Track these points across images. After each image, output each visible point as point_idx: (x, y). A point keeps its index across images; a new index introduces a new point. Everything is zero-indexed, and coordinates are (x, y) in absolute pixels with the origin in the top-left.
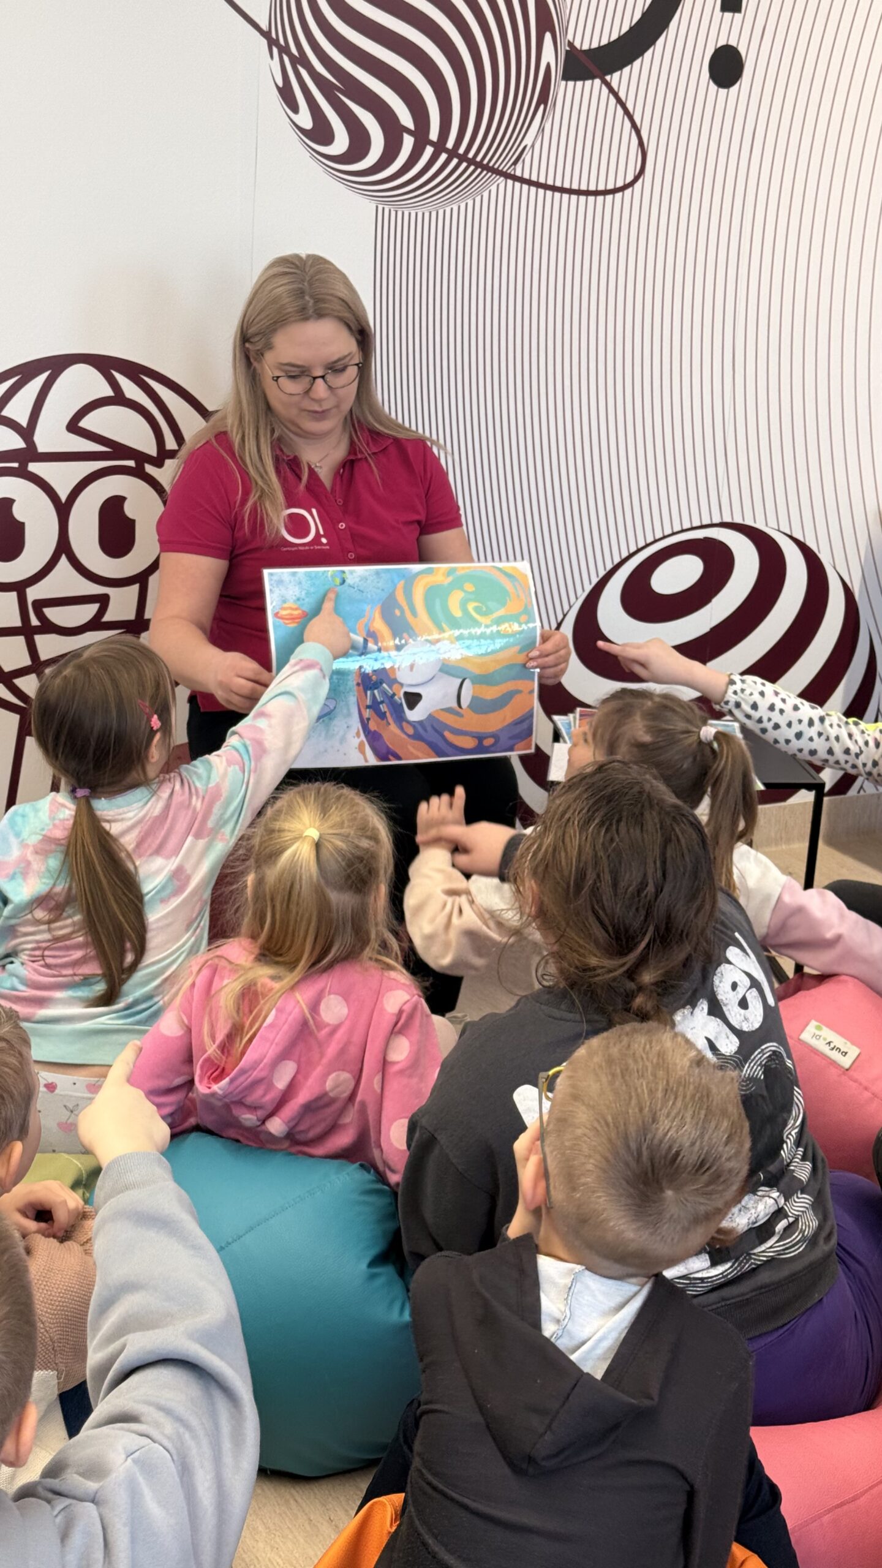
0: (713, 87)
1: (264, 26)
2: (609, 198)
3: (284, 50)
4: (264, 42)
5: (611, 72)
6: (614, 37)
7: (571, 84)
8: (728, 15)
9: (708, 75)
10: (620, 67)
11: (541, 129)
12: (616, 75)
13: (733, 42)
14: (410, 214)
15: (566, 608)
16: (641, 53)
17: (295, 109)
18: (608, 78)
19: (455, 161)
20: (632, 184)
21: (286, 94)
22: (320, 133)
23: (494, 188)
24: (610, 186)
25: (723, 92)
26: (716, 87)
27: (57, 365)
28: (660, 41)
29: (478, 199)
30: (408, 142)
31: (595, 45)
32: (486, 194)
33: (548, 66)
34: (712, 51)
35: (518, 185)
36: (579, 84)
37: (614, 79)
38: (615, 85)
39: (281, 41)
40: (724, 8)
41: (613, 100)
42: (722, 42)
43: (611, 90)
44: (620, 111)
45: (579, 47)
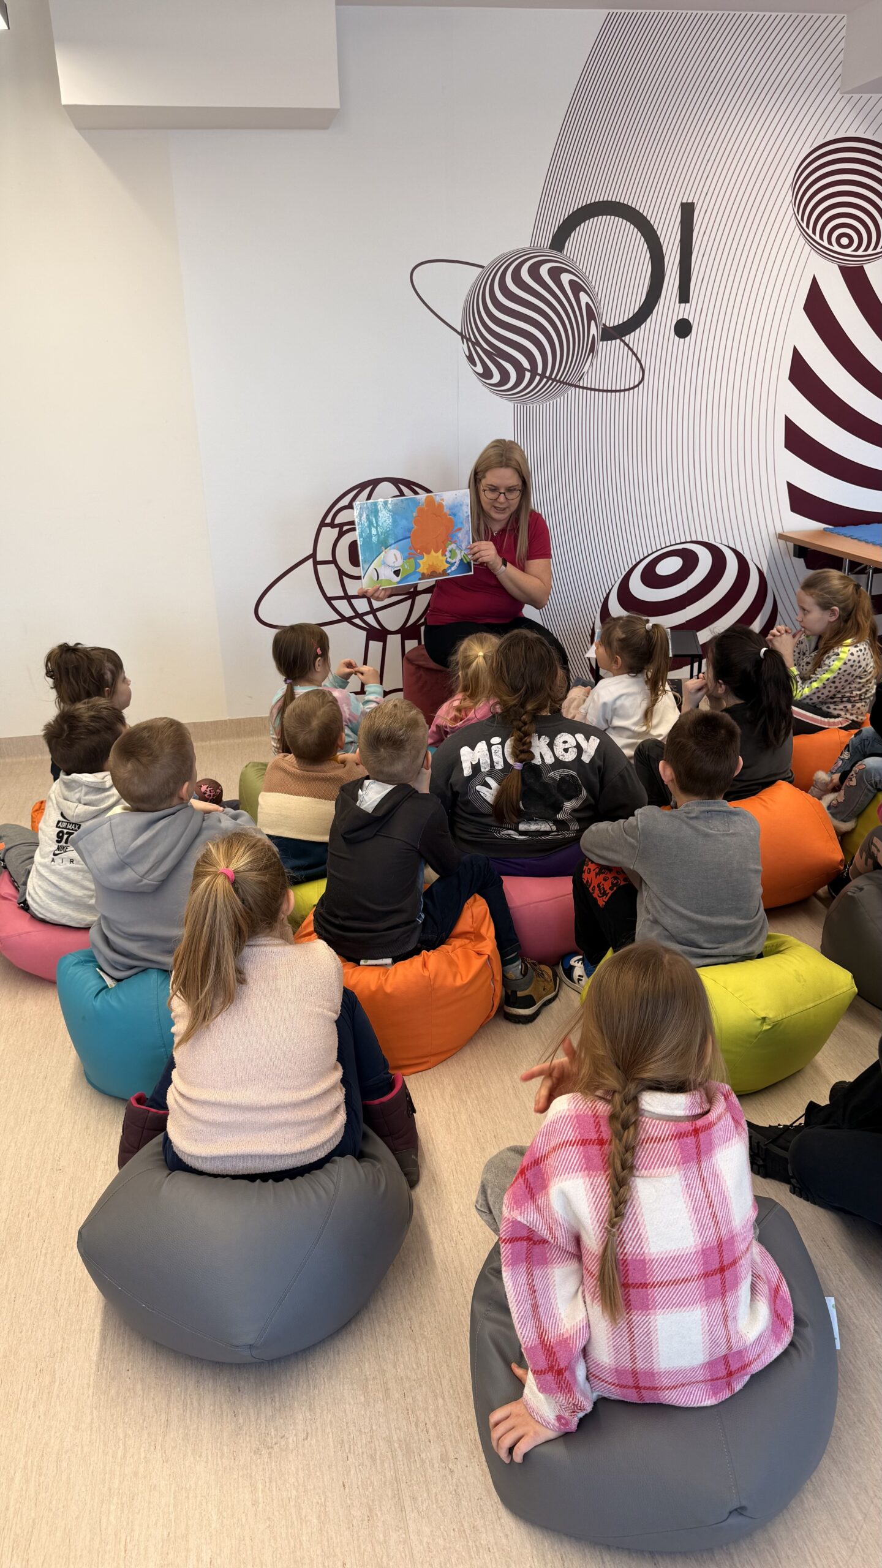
0: (677, 338)
1: (459, 330)
2: (627, 393)
3: (469, 340)
4: (460, 337)
5: (625, 336)
6: (626, 319)
7: (605, 342)
8: (683, 305)
9: (674, 333)
10: (629, 333)
11: (592, 364)
12: (627, 337)
13: (686, 317)
14: (531, 407)
15: (613, 583)
16: (639, 326)
17: (475, 365)
18: (623, 338)
19: (550, 382)
20: (638, 385)
21: (470, 359)
22: (487, 374)
24: (627, 387)
25: (682, 340)
27: (375, 483)
28: (649, 320)
29: (562, 398)
30: (528, 375)
31: (616, 324)
32: (566, 395)
33: (594, 335)
34: (676, 322)
35: (581, 390)
36: (609, 342)
37: (627, 339)
38: (627, 341)
39: (468, 336)
40: (680, 302)
41: (626, 348)
42: (680, 317)
43: (625, 344)
44: (630, 353)
45: (608, 326)
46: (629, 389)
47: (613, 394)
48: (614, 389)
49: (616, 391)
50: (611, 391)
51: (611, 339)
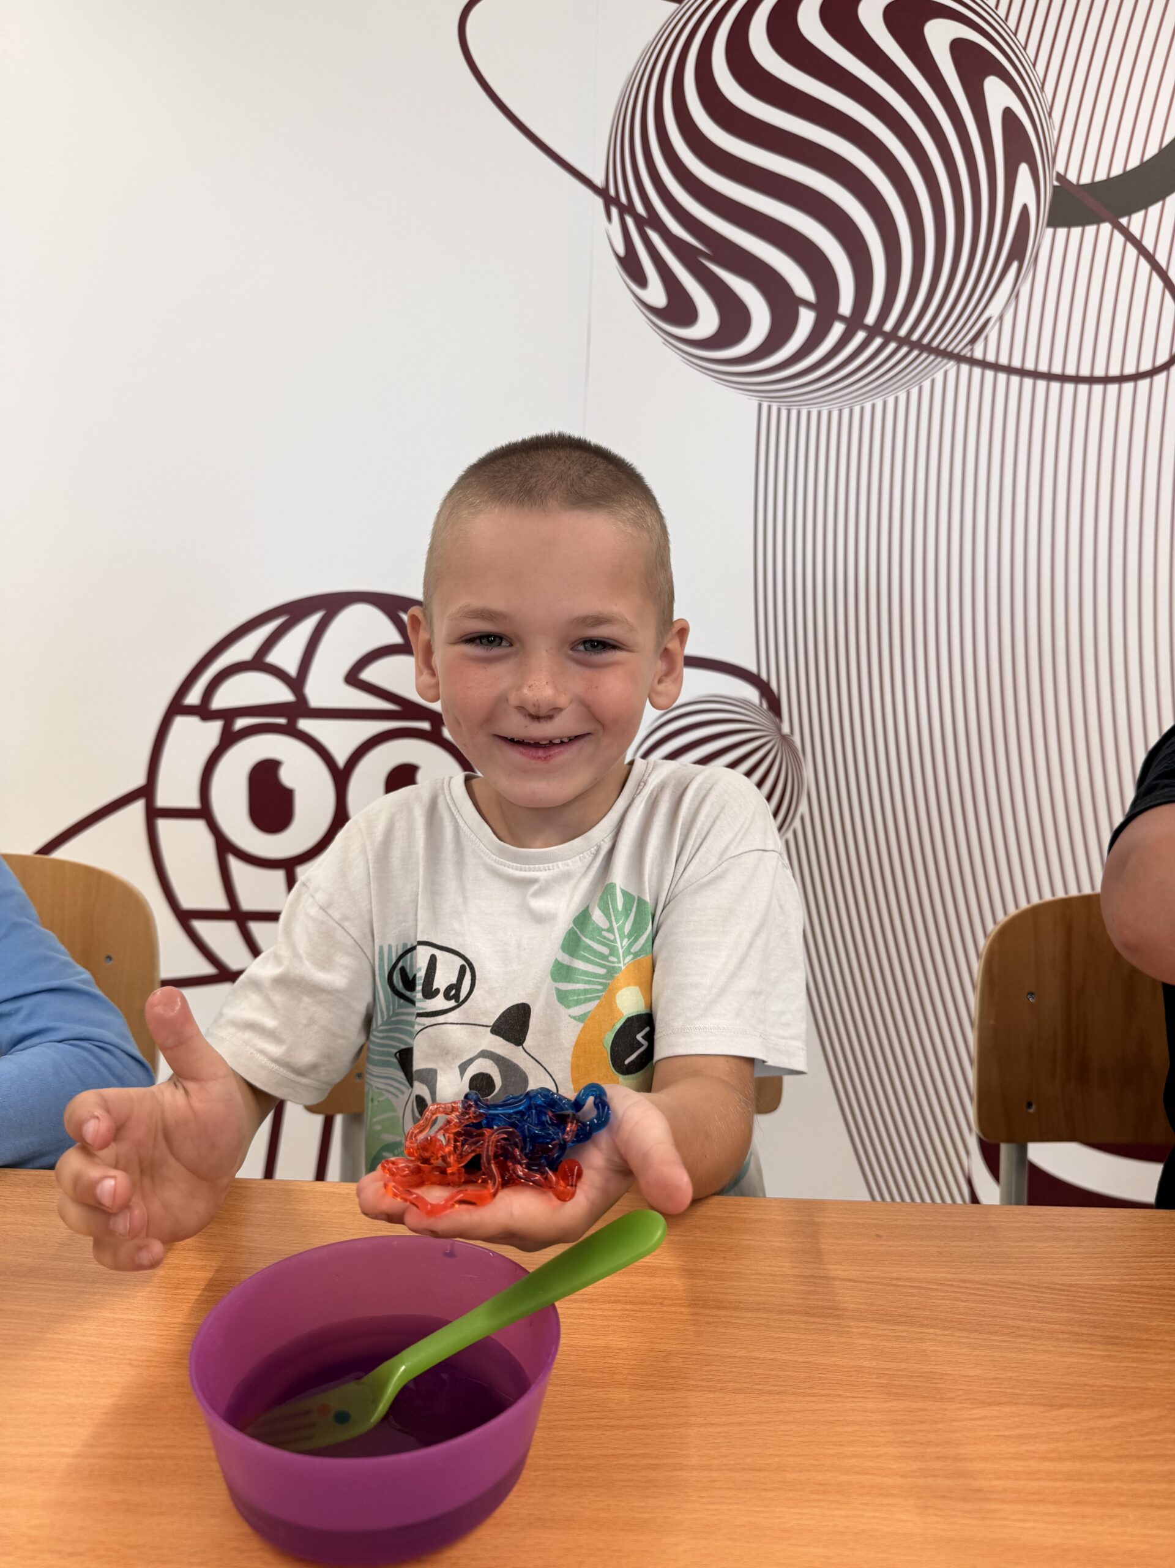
1: (599, 181)
2: (1128, 387)
3: (627, 209)
4: (599, 202)
5: (1129, 212)
6: (1133, 163)
7: (1062, 232)
10: (1145, 205)
11: (1015, 294)
12: (1137, 217)
14: (809, 413)
17: (641, 280)
18: (1124, 221)
19: (878, 341)
21: (630, 265)
22: (678, 311)
23: (939, 376)
24: (1130, 370)
27: (332, 604)
29: (914, 392)
30: (806, 319)
31: (1101, 176)
32: (927, 384)
33: (1025, 209)
35: (977, 371)
36: (1076, 231)
37: (1135, 222)
38: (1135, 230)
39: (623, 199)
41: (1132, 250)
43: (1129, 237)
44: (1144, 267)
45: (1074, 181)
46: (1137, 377)
47: (1083, 388)
48: (1085, 372)
49: (1091, 380)
50: (1077, 380)
51: (1083, 222)
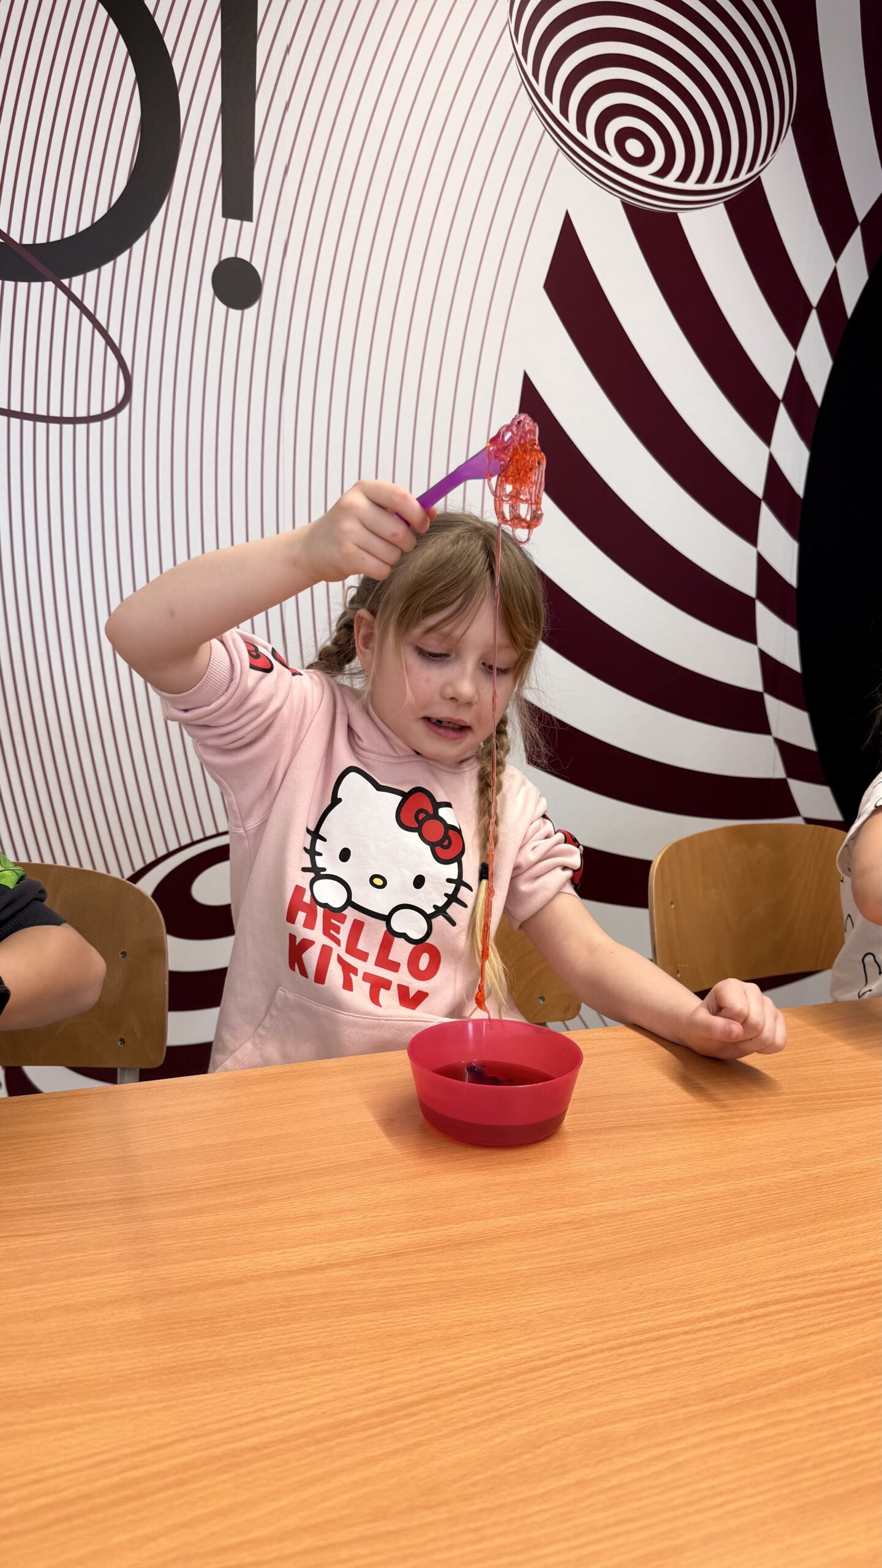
0: (220, 307)
2: (81, 427)
5: (70, 275)
6: (70, 232)
8: (234, 224)
9: (211, 291)
10: (83, 270)
12: (77, 281)
13: (244, 255)
16: (111, 255)
18: (66, 282)
20: (113, 413)
24: (82, 413)
25: (235, 314)
26: (224, 307)
28: (139, 245)
31: (40, 240)
34: (215, 263)
36: (23, 286)
37: (76, 284)
38: (76, 290)
40: (227, 213)
41: (74, 310)
42: (228, 254)
43: (71, 297)
44: (87, 324)
45: (18, 241)
46: (88, 420)
47: (41, 426)
49: (48, 419)
51: (29, 279)
